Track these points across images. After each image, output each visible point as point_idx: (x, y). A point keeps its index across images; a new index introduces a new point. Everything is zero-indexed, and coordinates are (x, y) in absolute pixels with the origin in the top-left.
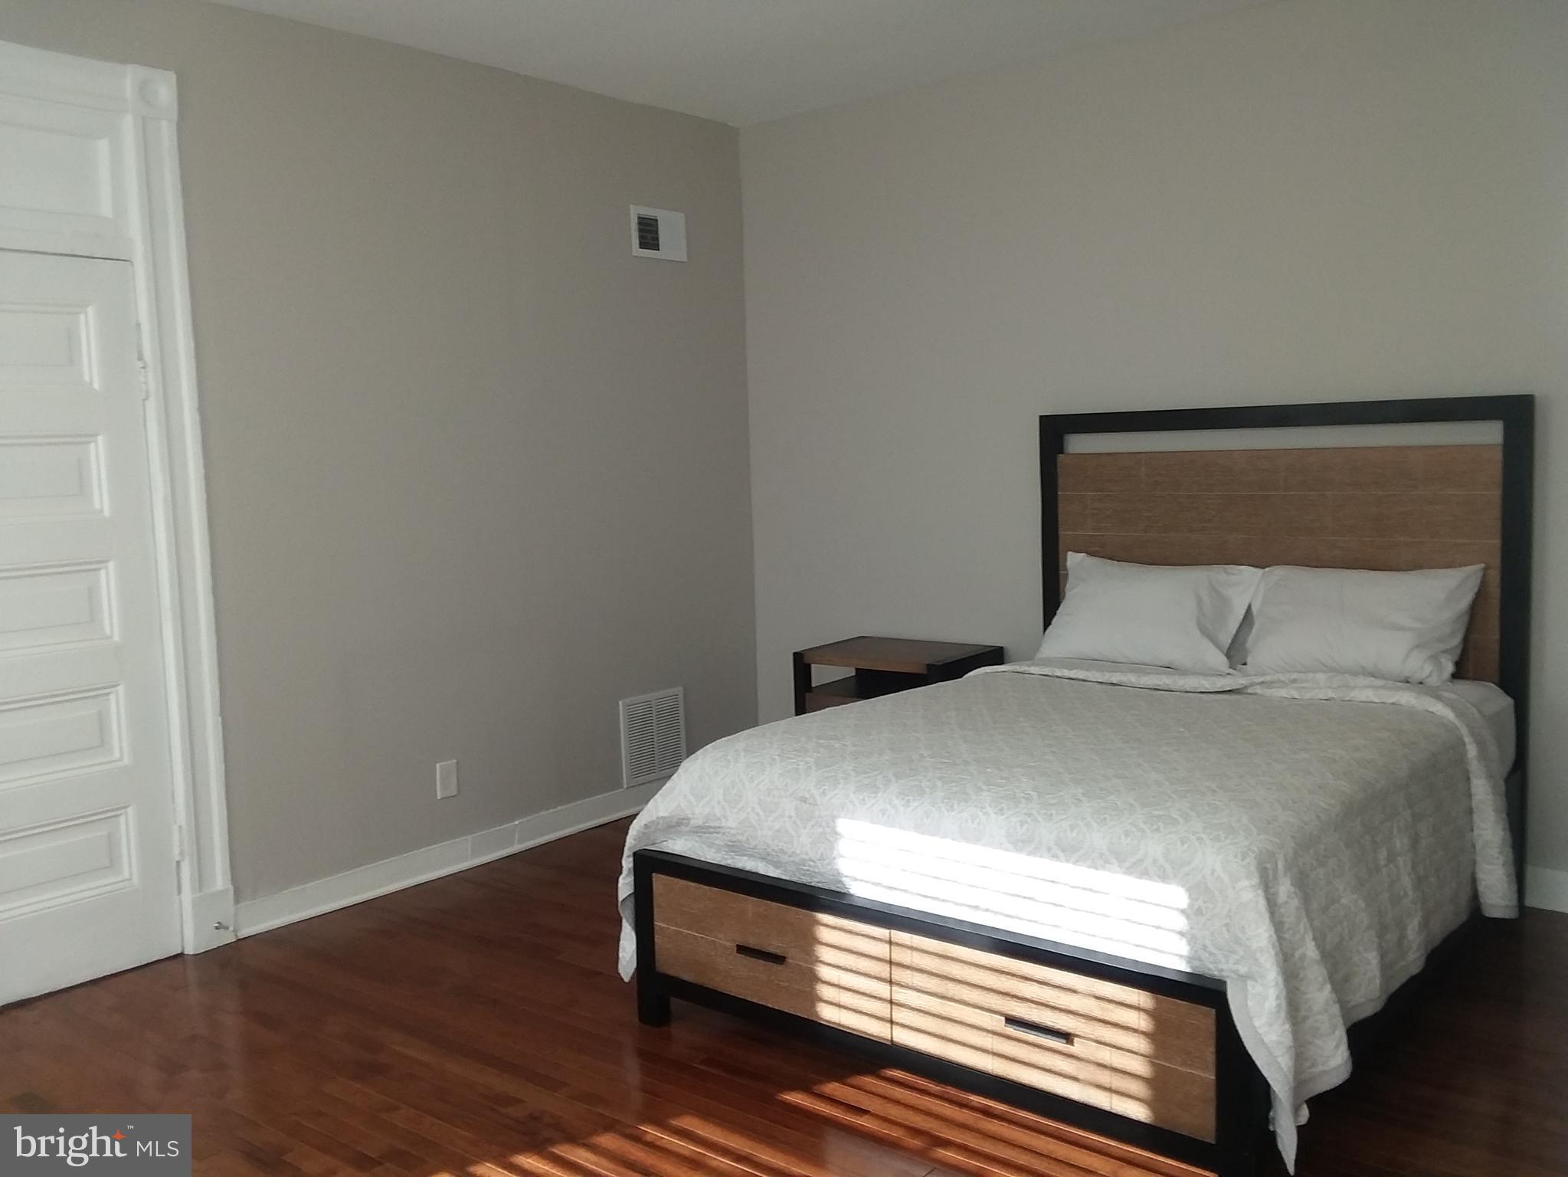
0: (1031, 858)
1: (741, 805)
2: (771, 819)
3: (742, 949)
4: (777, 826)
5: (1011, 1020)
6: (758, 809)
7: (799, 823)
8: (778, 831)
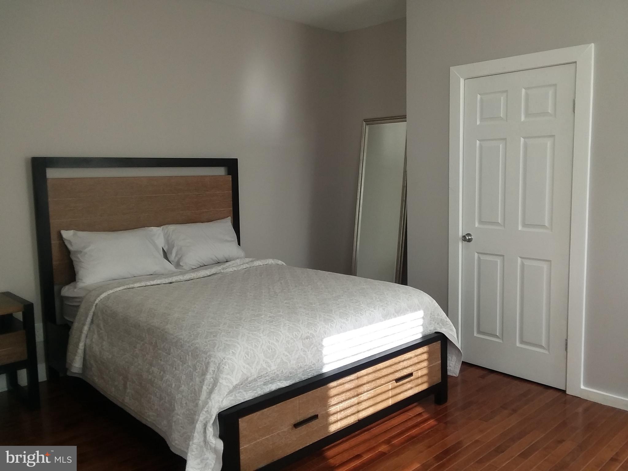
0: (389, 320)
1: (276, 356)
2: (293, 354)
3: (296, 425)
4: (297, 356)
5: (397, 380)
6: (286, 353)
7: (306, 350)
8: (298, 359)
